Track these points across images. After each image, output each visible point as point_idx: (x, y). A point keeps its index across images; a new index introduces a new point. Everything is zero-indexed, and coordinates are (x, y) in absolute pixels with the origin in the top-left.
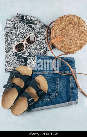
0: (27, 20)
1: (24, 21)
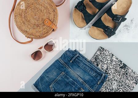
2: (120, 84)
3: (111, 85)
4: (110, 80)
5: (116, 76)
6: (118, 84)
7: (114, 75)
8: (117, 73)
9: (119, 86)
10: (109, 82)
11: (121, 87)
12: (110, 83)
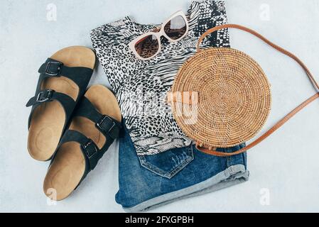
0: (224, 42)
1: (218, 45)
2: (146, 71)
3: (135, 87)
4: (125, 81)
5: (127, 65)
6: (142, 75)
7: (121, 67)
8: (124, 60)
9: (148, 76)
10: (127, 85)
11: (152, 75)
12: (130, 85)
